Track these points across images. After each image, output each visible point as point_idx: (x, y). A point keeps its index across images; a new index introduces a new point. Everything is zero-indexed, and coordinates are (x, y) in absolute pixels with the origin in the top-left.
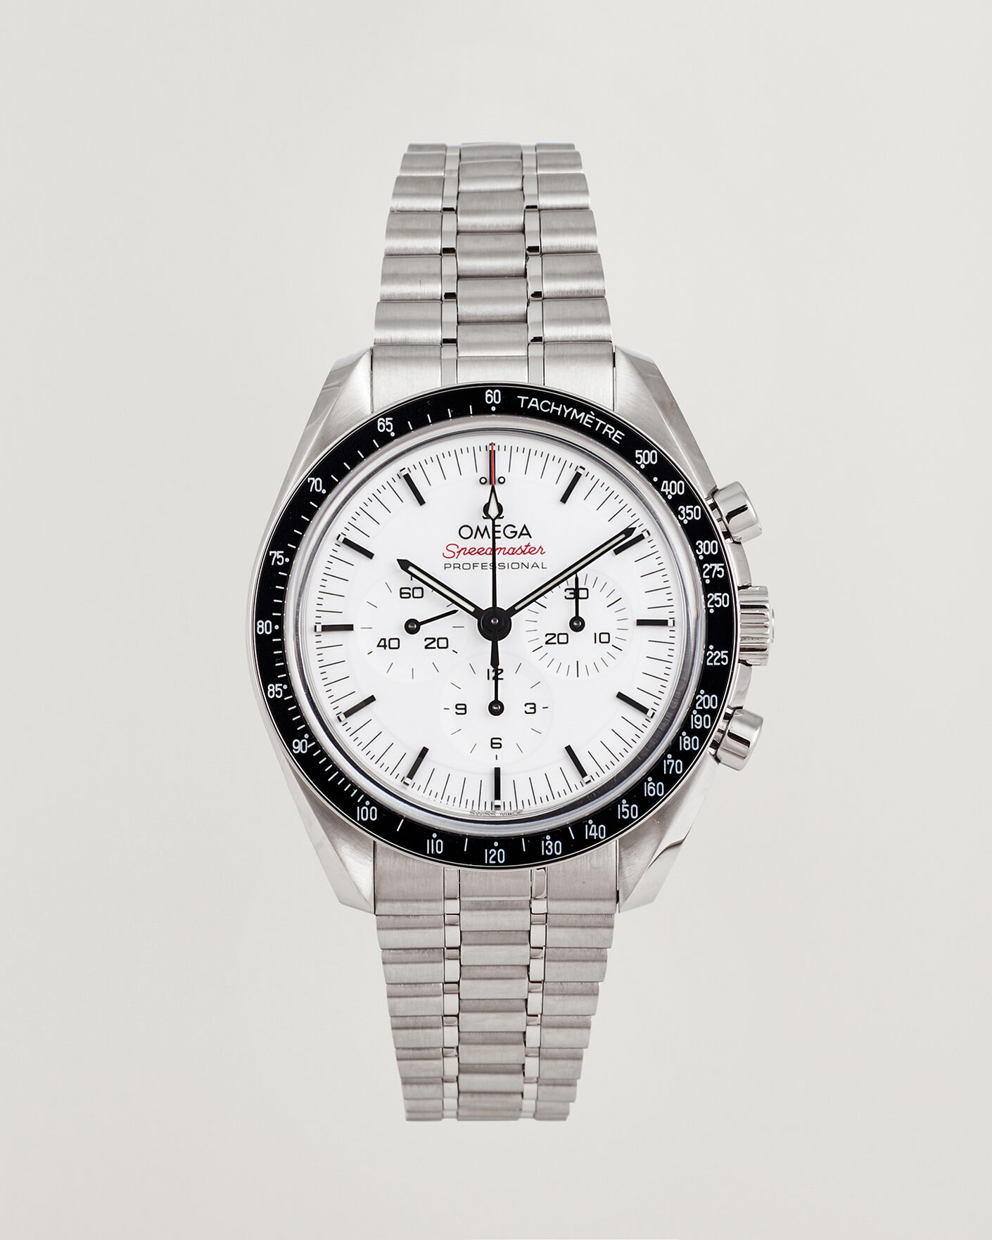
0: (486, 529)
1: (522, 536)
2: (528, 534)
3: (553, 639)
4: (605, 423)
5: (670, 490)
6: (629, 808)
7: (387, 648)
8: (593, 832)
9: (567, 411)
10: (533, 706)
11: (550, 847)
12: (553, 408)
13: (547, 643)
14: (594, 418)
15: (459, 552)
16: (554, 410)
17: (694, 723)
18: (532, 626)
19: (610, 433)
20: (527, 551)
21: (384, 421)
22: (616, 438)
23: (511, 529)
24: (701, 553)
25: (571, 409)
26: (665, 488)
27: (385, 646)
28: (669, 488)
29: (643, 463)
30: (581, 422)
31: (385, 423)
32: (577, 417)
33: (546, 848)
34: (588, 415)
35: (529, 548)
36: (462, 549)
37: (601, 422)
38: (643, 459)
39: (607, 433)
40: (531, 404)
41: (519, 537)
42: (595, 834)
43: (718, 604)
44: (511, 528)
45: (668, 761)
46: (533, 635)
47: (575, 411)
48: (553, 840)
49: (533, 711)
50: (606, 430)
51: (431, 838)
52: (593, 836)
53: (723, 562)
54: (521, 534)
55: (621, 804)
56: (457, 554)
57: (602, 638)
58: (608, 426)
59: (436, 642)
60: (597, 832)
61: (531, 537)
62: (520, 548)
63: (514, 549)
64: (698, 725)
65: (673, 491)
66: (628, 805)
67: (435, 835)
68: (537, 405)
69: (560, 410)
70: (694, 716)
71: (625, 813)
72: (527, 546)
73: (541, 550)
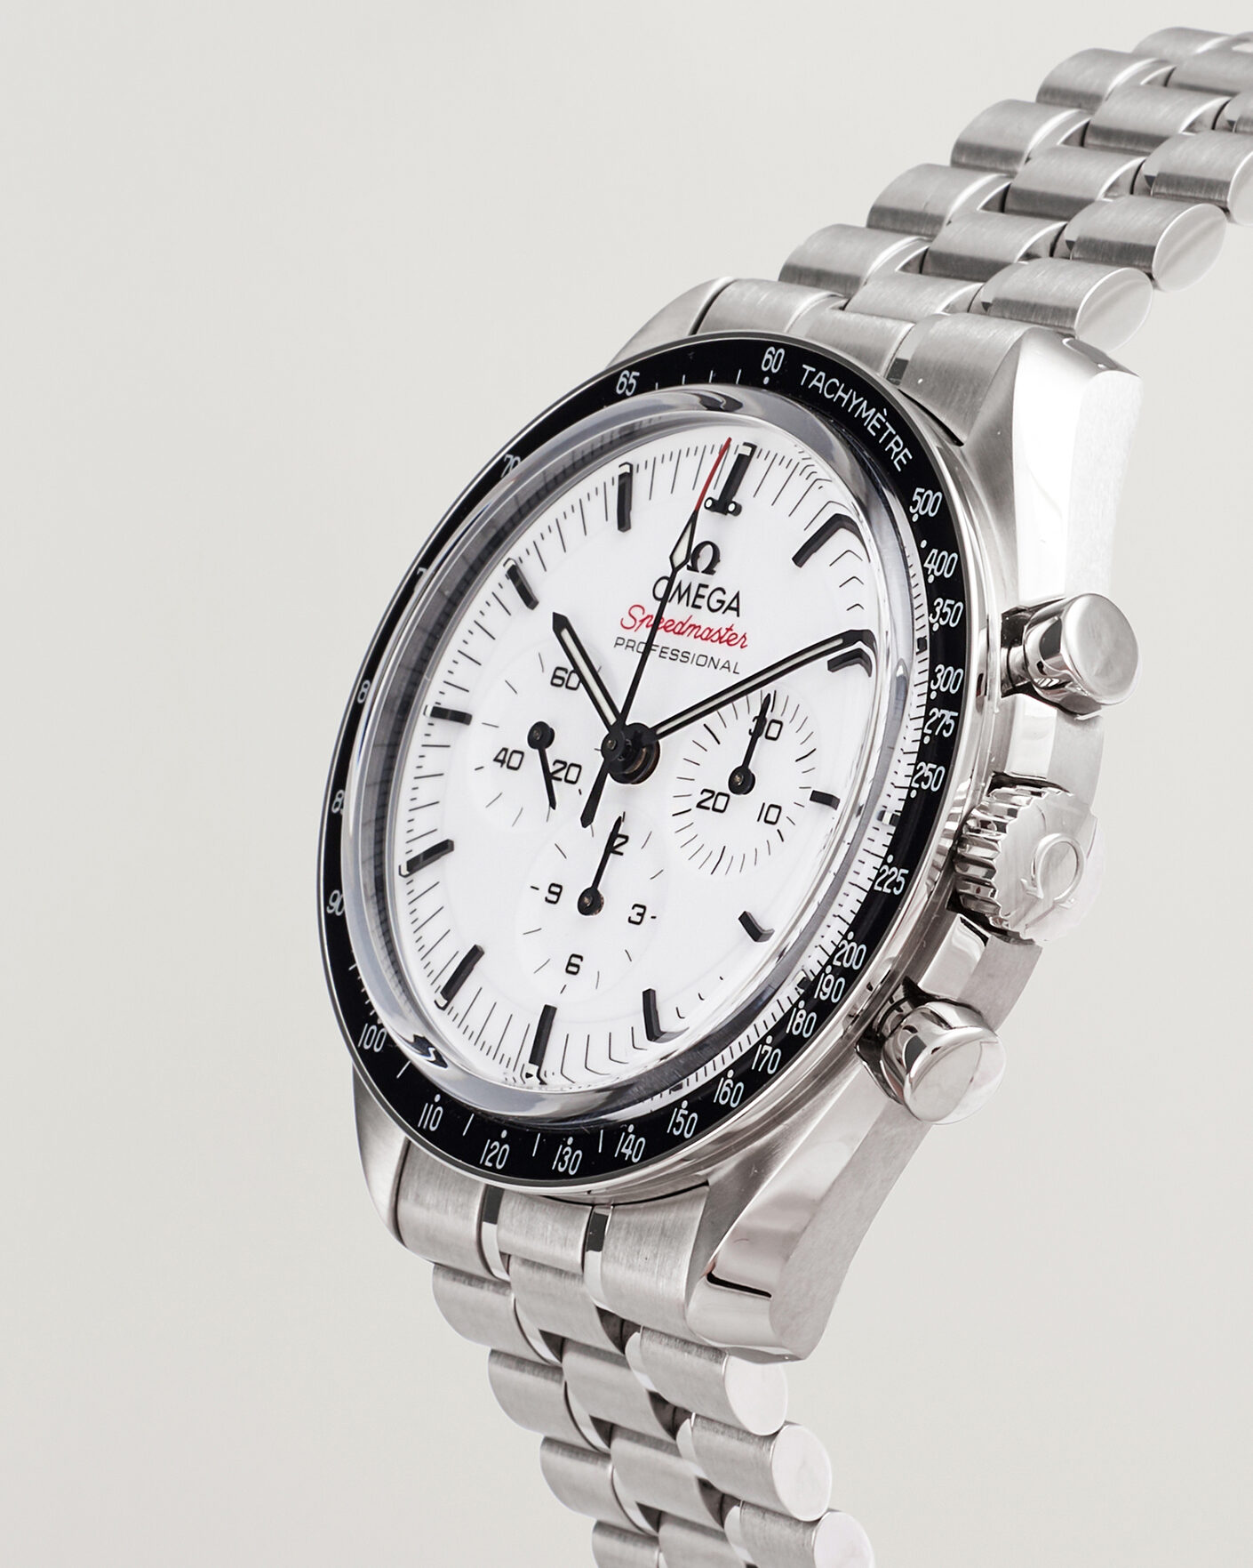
0: (688, 589)
1: (728, 611)
2: (737, 609)
3: (709, 801)
4: (894, 433)
5: (936, 568)
6: (685, 1117)
7: (505, 765)
8: (627, 1148)
9: (855, 402)
10: (641, 911)
11: (566, 1158)
12: (840, 393)
13: (699, 806)
14: (884, 420)
15: (642, 621)
16: (840, 396)
17: (821, 990)
18: (690, 770)
19: (896, 450)
20: (725, 638)
21: (628, 375)
22: (900, 462)
23: (718, 595)
24: (936, 687)
25: (862, 399)
26: (930, 562)
27: (502, 762)
28: (935, 564)
29: (918, 512)
30: (865, 424)
31: (628, 379)
32: (864, 415)
33: (561, 1159)
34: (879, 415)
35: (730, 633)
36: (648, 617)
37: (891, 429)
38: (920, 505)
39: (891, 449)
40: (814, 382)
41: (724, 613)
42: (628, 1152)
43: (926, 784)
44: (720, 592)
45: (766, 1048)
46: (686, 787)
47: (865, 404)
48: (574, 1148)
49: (638, 919)
50: (892, 444)
51: (431, 1101)
52: (625, 1154)
53: (958, 711)
54: (729, 608)
55: (680, 1108)
56: (638, 624)
57: (770, 814)
58: (897, 438)
59: (565, 771)
60: (632, 1150)
61: (738, 615)
62: (719, 631)
63: (711, 631)
64: (825, 994)
65: (939, 570)
66: (686, 1112)
67: (437, 1098)
68: (820, 385)
69: (846, 397)
70: (826, 975)
71: (677, 1125)
72: (728, 630)
73: (743, 639)
